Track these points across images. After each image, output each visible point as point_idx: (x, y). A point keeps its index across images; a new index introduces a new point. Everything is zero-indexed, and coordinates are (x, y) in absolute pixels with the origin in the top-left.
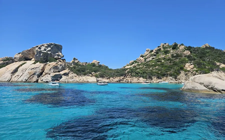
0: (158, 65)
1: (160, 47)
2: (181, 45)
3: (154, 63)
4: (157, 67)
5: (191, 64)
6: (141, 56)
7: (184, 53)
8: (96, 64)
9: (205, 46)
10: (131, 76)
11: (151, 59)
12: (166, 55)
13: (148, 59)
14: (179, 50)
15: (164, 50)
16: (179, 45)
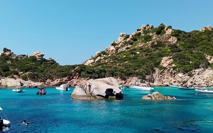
0: (130, 59)
1: (140, 30)
2: (168, 28)
3: (125, 56)
4: (126, 62)
5: (170, 59)
6: (112, 45)
7: (169, 41)
8: (37, 58)
9: (204, 29)
10: (79, 77)
11: (124, 49)
12: (146, 42)
13: (121, 50)
14: (164, 35)
15: (146, 35)
16: (165, 28)
